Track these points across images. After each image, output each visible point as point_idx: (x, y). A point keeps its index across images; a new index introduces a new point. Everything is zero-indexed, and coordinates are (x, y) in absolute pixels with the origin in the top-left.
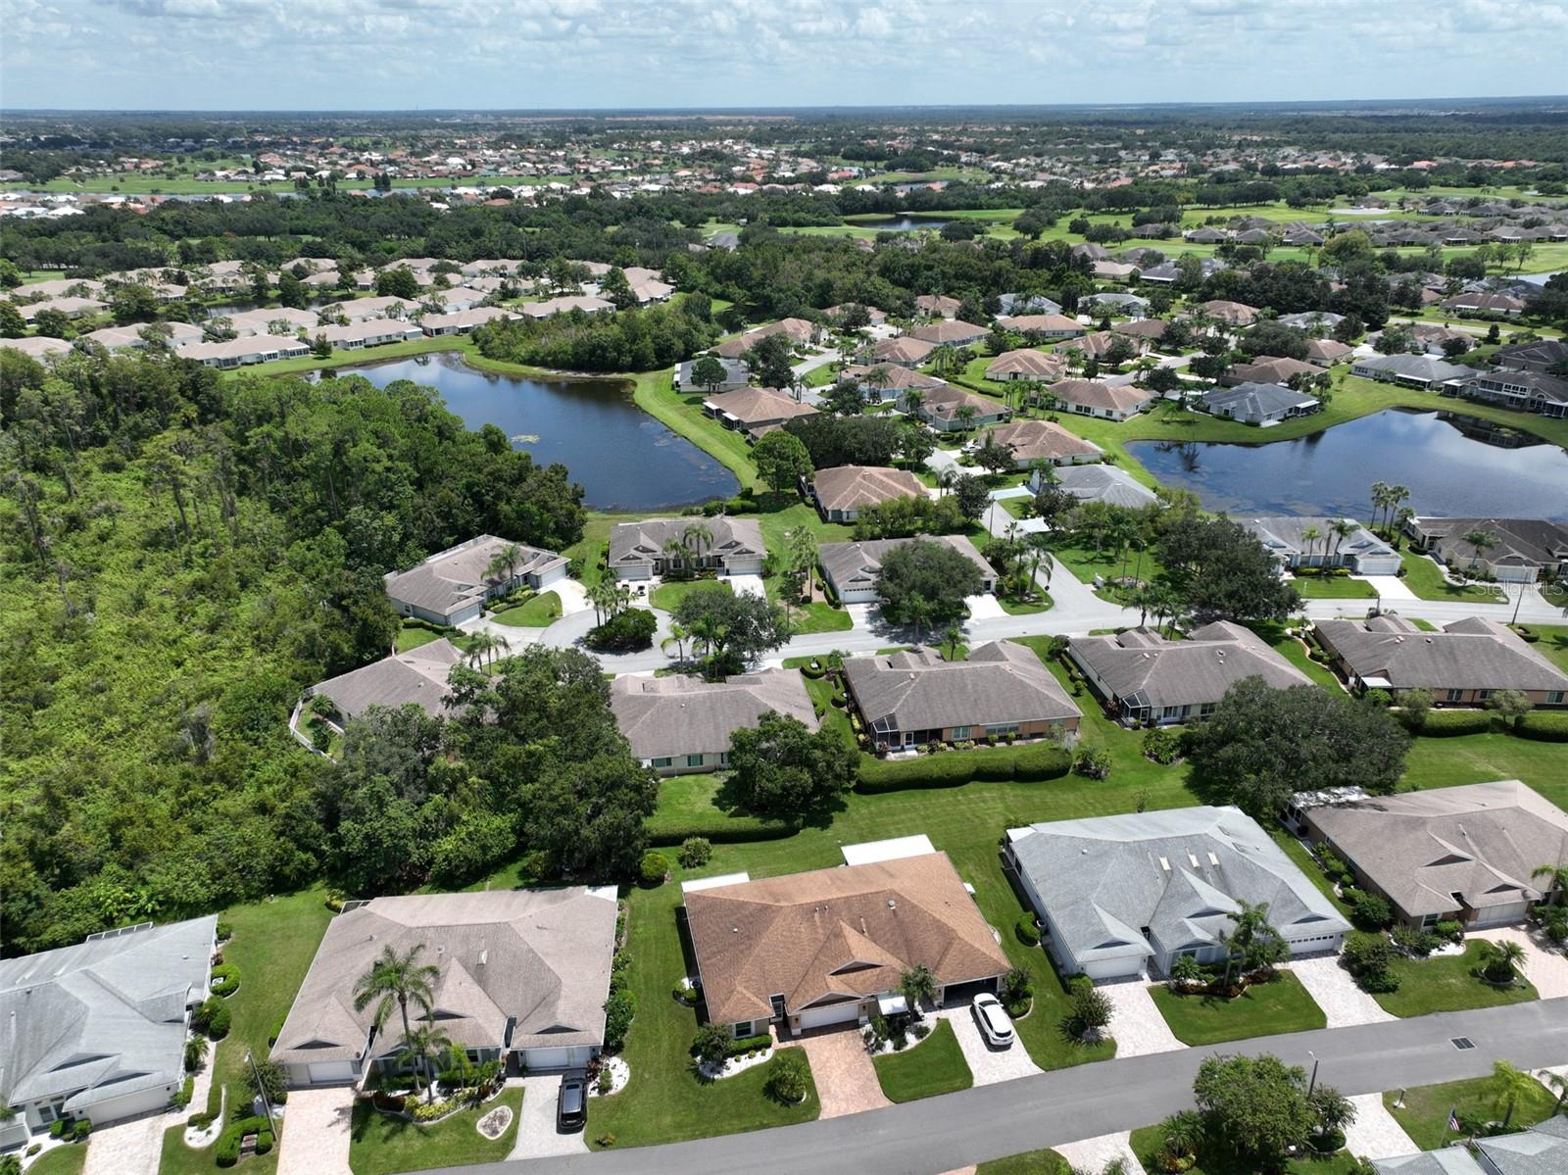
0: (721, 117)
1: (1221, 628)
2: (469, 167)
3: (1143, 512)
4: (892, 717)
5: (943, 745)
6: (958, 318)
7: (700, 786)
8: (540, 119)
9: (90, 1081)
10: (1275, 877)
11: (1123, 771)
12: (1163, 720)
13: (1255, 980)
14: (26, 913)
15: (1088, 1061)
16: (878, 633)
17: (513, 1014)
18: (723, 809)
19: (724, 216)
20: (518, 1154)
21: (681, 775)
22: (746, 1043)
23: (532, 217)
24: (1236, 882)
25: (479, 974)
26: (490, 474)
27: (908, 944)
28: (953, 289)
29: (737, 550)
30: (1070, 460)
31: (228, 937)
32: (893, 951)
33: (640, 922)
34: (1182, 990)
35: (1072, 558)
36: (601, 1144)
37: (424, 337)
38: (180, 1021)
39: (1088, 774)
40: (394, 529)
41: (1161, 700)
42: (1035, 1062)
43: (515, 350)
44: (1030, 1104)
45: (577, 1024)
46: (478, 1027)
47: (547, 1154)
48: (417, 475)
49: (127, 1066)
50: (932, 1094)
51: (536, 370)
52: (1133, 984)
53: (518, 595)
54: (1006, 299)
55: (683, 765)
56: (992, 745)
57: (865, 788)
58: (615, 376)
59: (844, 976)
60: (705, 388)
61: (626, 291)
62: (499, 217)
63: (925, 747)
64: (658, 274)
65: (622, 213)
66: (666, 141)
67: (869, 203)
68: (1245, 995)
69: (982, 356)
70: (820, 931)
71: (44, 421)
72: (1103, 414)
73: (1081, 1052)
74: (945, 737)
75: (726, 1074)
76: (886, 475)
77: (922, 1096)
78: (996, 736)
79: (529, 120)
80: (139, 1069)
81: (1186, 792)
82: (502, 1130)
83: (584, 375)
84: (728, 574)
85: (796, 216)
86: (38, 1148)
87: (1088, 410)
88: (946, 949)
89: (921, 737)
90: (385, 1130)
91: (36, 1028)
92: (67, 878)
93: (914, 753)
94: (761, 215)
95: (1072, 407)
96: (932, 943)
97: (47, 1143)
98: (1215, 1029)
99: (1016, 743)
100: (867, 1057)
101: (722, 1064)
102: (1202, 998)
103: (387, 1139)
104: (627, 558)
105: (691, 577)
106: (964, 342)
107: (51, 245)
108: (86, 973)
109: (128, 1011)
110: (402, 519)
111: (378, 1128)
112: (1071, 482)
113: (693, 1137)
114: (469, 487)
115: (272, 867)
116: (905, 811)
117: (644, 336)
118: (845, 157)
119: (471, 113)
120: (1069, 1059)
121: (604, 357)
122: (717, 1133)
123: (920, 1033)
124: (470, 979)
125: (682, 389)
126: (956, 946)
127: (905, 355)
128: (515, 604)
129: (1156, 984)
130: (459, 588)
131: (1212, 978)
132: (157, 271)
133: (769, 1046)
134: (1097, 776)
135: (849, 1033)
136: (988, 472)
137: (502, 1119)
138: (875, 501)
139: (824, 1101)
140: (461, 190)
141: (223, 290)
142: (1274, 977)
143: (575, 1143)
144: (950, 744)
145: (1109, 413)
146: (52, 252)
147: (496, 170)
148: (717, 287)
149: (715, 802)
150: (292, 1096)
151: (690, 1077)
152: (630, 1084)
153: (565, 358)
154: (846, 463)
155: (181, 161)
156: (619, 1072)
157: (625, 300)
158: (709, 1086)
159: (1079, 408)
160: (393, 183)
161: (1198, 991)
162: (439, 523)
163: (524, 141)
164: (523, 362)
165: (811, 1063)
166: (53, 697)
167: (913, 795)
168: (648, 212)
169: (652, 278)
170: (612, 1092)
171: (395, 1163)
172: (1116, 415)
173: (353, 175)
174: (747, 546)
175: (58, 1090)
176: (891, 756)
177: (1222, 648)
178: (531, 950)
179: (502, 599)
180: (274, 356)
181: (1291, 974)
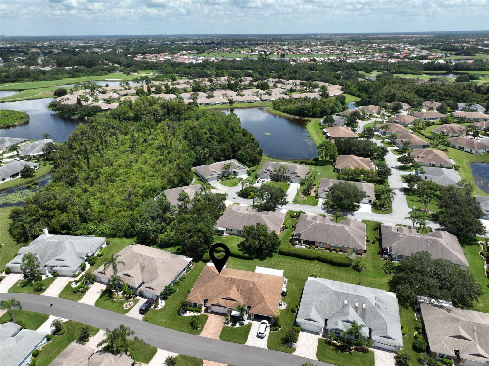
0: (406, 36)
1: (440, 234)
2: (310, 51)
3: (446, 187)
4: (300, 234)
5: (314, 247)
6: (437, 110)
7: (237, 240)
8: (343, 36)
9: (59, 265)
10: (384, 319)
11: (370, 272)
12: (397, 259)
13: (357, 349)
14: (72, 226)
15: (283, 351)
16: (323, 209)
17: (144, 281)
18: (239, 247)
19: (380, 69)
20: (127, 314)
21: (234, 235)
22: (194, 309)
23: (317, 68)
24: (368, 316)
25: (143, 268)
26: (238, 142)
27: (250, 298)
28: (443, 100)
29: (295, 175)
30: (439, 165)
31: (109, 244)
32: (244, 298)
33: (195, 270)
34: (329, 343)
35: (412, 199)
36: (145, 320)
37: (261, 102)
38: (83, 258)
39: (356, 269)
40: (207, 153)
41: (397, 252)
42: (267, 345)
43: (281, 107)
44: (256, 355)
45: (155, 288)
46: (134, 281)
47: (133, 317)
48: (219, 139)
49: (67, 264)
50: (232, 342)
51: (285, 114)
52: (315, 335)
53: (230, 177)
54: (461, 105)
55: (235, 232)
56: (331, 251)
57: (282, 253)
58: (306, 118)
59: (225, 300)
60: (327, 125)
61: (326, 92)
62: (307, 67)
63: (308, 246)
64: (340, 87)
65: (346, 67)
66: (379, 44)
67: (437, 67)
68: (351, 353)
69: (437, 124)
70: (227, 286)
71: (152, 115)
72: (469, 150)
73: (283, 348)
74: (316, 244)
75: (185, 315)
76: (361, 160)
77: (229, 341)
78: (332, 249)
79: (340, 37)
80: (69, 266)
81: (387, 285)
82: (128, 308)
83: (297, 117)
84: (291, 182)
85: (405, 71)
86: (48, 276)
87: (463, 148)
88: (260, 303)
89: (307, 242)
90: (106, 298)
91: (57, 250)
92: (85, 221)
93: (304, 247)
94: (392, 70)
95: (457, 147)
96: (257, 299)
97: (50, 275)
98: (331, 359)
99: (339, 253)
100: (223, 325)
101: (186, 312)
102: (334, 348)
103: (106, 300)
104: (263, 172)
105: (280, 181)
106: (433, 119)
107: (188, 71)
108: (71, 242)
109: (74, 253)
110: (210, 151)
111: (105, 297)
112: (430, 173)
113: (166, 327)
114: (231, 145)
115: (125, 231)
116: (288, 263)
117: (318, 107)
118: (442, 50)
119: (323, 34)
120: (278, 348)
121: (304, 112)
122: (172, 328)
123: (242, 324)
124: (140, 269)
125: (321, 124)
126: (262, 303)
127: (404, 121)
128: (228, 179)
129: (323, 338)
130: (213, 172)
131: (342, 343)
132: (207, 79)
133: (200, 312)
134: (359, 271)
135: (223, 317)
136: (402, 165)
137: (130, 305)
138: (352, 168)
139: (203, 331)
140: (302, 59)
141: (220, 84)
142: (365, 351)
143: (141, 317)
144: (317, 247)
145: (471, 151)
146: (188, 72)
147: (318, 52)
148: (358, 93)
149: (238, 245)
150: (96, 283)
151: (177, 312)
152: (162, 309)
153: (292, 111)
154: (352, 154)
155: (235, 48)
156: (162, 304)
157: (325, 95)
158: (179, 316)
159: (460, 147)
160: (286, 56)
161: (335, 345)
162: (221, 154)
163: (332, 43)
164: (282, 111)
165: (208, 320)
166: (115, 181)
167: (295, 259)
168: (354, 67)
169: (339, 89)
170: (157, 309)
171: (103, 306)
172: (474, 152)
173: (276, 53)
174: (298, 174)
175: (54, 265)
176: (297, 246)
177: (432, 240)
178: (156, 267)
179: (225, 177)
180: (219, 103)
181: (373, 353)
